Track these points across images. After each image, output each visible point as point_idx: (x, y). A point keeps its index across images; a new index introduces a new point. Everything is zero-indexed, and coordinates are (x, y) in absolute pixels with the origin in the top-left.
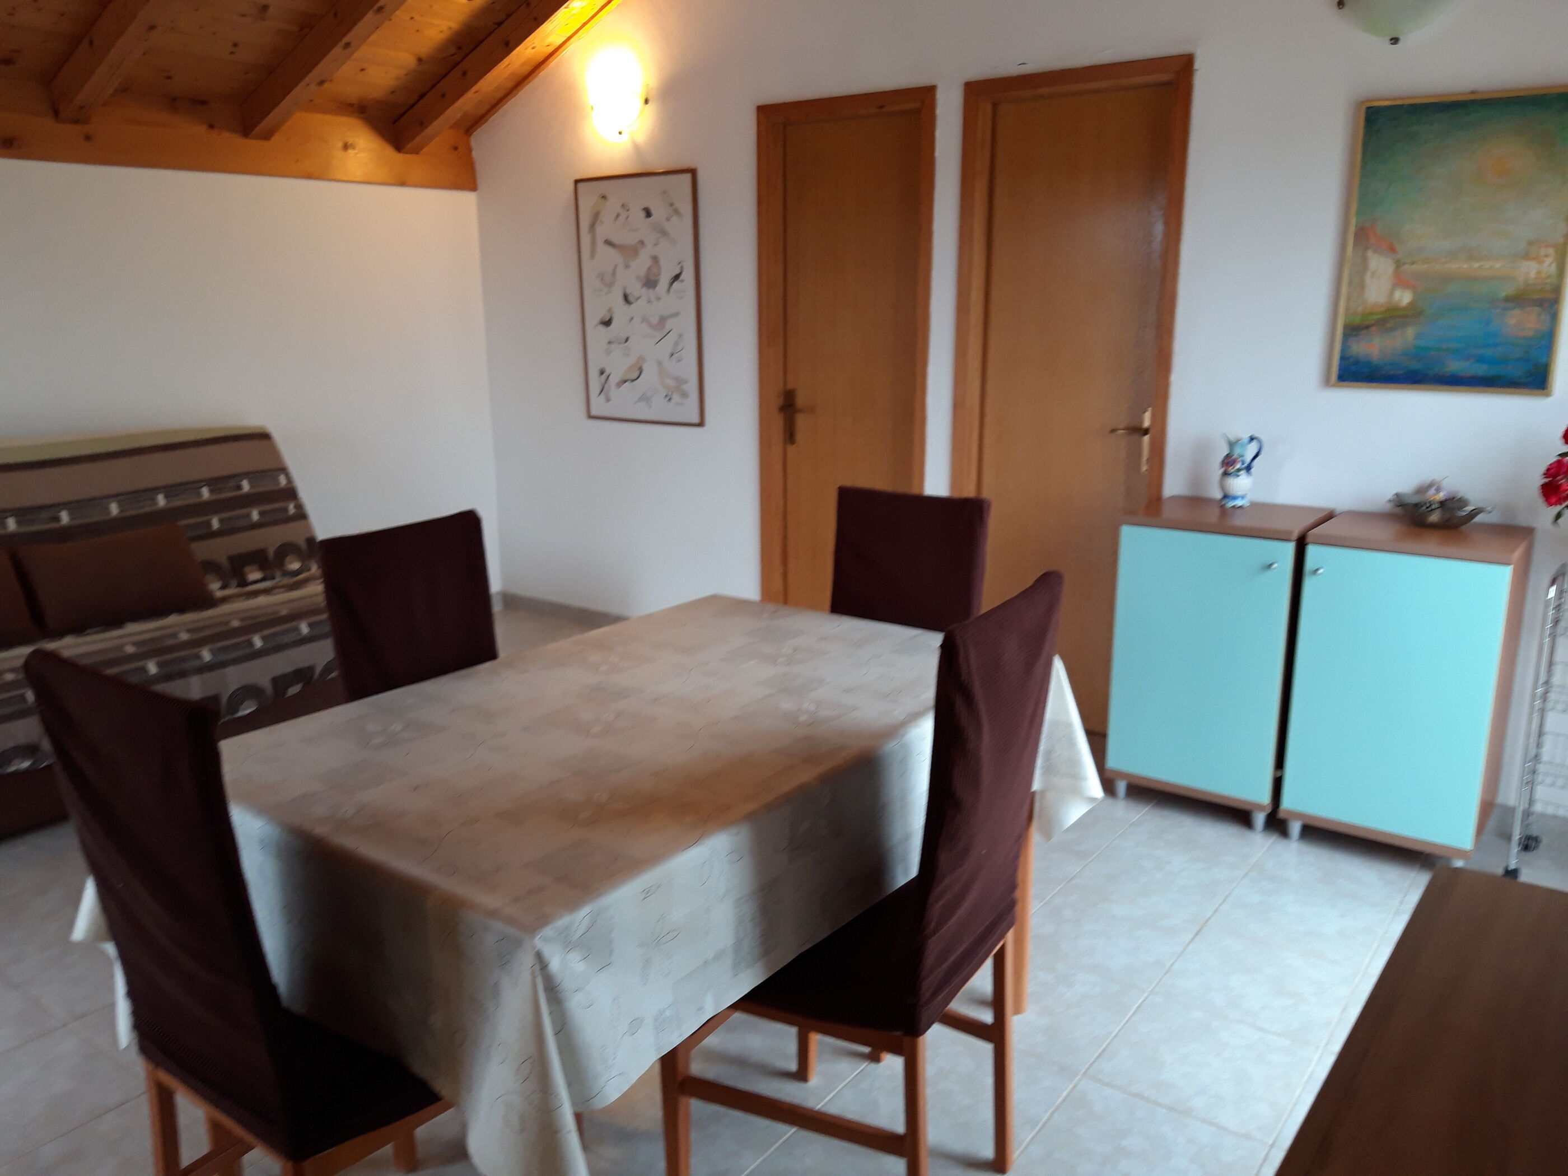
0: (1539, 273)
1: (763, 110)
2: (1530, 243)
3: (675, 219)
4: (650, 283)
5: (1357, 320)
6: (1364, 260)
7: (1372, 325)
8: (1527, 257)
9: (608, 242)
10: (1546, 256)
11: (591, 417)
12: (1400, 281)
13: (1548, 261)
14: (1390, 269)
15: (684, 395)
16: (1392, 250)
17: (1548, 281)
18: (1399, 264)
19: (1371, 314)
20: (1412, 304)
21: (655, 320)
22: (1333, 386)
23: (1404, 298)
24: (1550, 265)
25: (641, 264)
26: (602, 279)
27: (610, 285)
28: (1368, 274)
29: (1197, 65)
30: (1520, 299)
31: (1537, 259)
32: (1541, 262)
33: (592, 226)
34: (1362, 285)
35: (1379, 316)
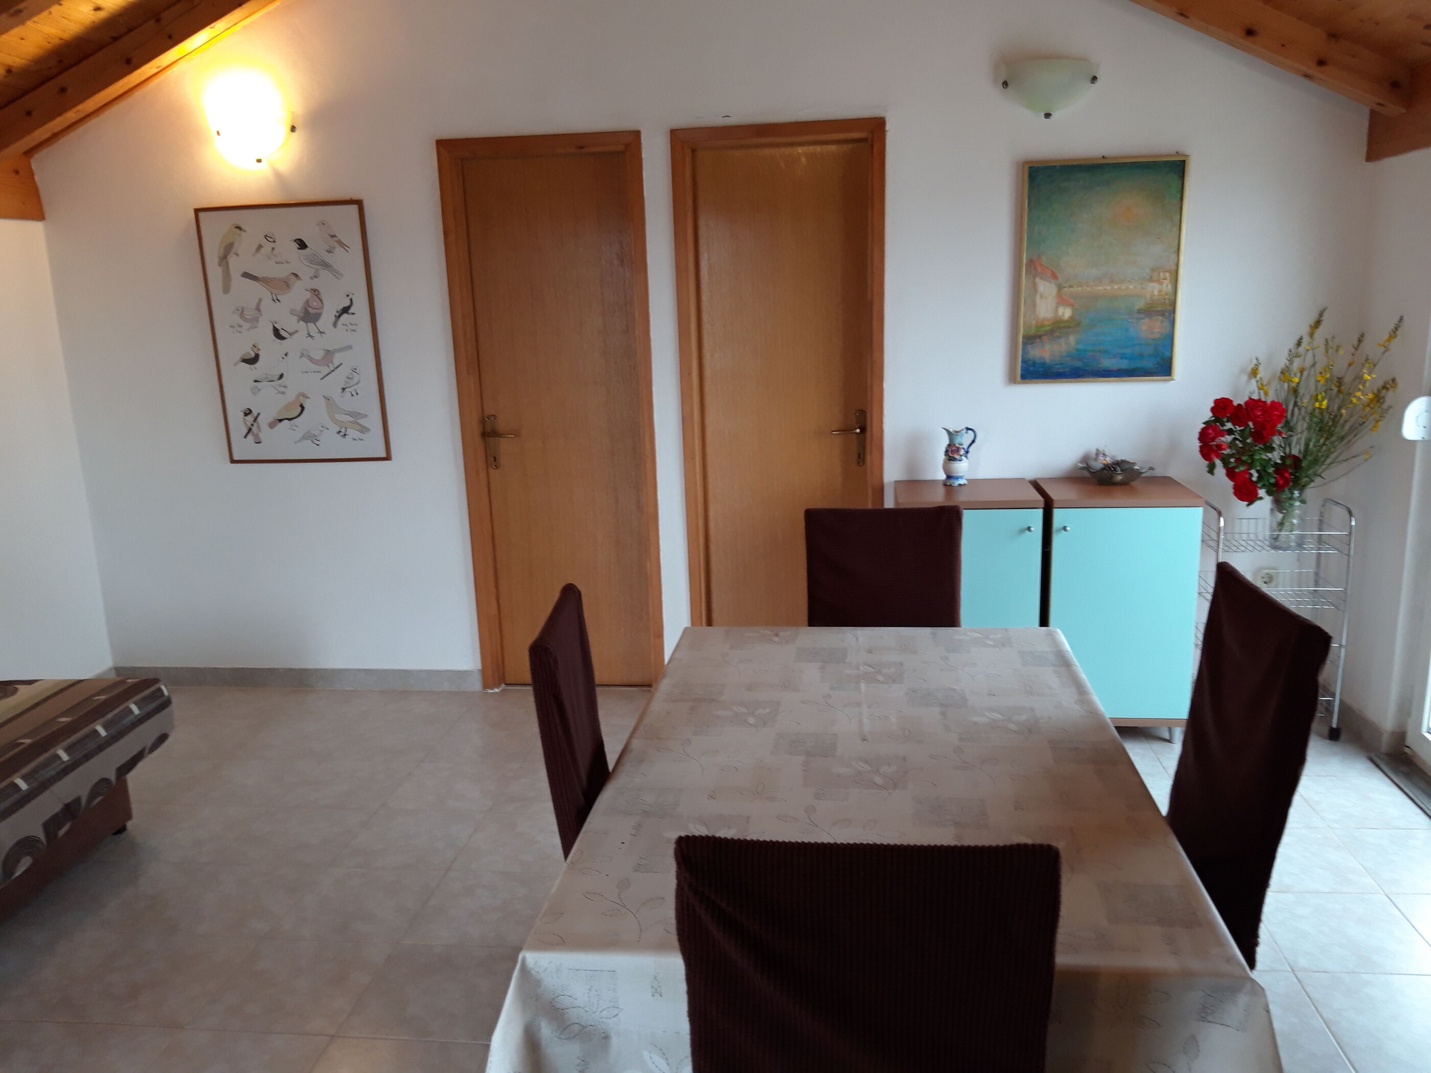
0: (1160, 291)
1: (445, 146)
2: (1153, 270)
3: (339, 250)
4: (309, 316)
5: (1033, 331)
6: (1035, 285)
7: (1045, 335)
8: (1151, 280)
9: (246, 275)
10: (1165, 279)
11: (233, 461)
12: (1061, 300)
13: (1166, 282)
14: (1054, 291)
15: (364, 430)
16: (1054, 276)
17: (1167, 297)
18: (1060, 288)
19: (1043, 326)
20: (1071, 318)
21: (318, 355)
22: (1019, 383)
23: (1066, 313)
24: (1167, 286)
25: (297, 297)
26: (242, 315)
27: (254, 321)
28: (1038, 296)
29: (888, 127)
30: (1149, 311)
31: (1159, 281)
32: (1161, 283)
33: (224, 259)
34: (1034, 305)
35: (1049, 328)
